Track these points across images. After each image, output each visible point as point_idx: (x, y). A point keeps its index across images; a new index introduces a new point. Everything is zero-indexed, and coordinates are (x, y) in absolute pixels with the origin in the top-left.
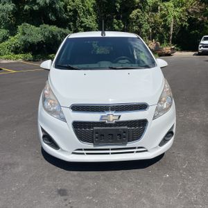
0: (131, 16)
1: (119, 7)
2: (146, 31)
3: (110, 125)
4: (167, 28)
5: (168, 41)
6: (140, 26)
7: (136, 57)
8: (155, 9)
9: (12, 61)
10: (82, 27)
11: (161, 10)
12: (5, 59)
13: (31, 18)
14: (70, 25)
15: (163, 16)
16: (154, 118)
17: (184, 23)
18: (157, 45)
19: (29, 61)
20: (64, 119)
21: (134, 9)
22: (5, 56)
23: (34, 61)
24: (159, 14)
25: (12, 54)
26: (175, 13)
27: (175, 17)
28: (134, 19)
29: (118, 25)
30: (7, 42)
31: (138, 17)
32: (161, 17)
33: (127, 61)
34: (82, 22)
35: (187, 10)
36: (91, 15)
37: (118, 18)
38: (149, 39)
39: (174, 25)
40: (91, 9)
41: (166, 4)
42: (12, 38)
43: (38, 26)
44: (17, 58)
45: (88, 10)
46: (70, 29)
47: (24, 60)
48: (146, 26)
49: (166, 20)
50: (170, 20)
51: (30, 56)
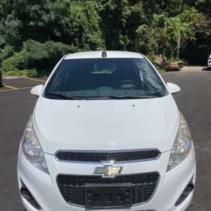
0: (137, 31)
1: (125, 22)
2: (153, 46)
3: (109, 181)
4: (174, 43)
5: (175, 56)
6: (147, 41)
7: (142, 79)
8: (161, 24)
9: (16, 77)
10: (87, 42)
11: (168, 25)
12: (9, 75)
13: (37, 34)
14: (75, 41)
15: (170, 31)
16: (169, 168)
17: (192, 38)
18: (164, 60)
19: (34, 76)
20: (46, 170)
21: (140, 24)
22: (9, 72)
23: (38, 77)
24: (165, 29)
25: (16, 70)
26: (182, 28)
27: (182, 32)
28: (140, 34)
29: (124, 40)
30: (11, 58)
31: (144, 32)
32: (168, 33)
33: (132, 85)
34: (88, 38)
35: (194, 25)
36: (96, 31)
37: (124, 34)
38: (156, 54)
39: (181, 40)
40: (97, 25)
41: (173, 19)
42: (17, 54)
43: (43, 42)
44: (21, 74)
45: (94, 27)
46: (75, 45)
47: (28, 75)
48: (153, 41)
49: (173, 35)
50: (177, 34)
51: (34, 71)
